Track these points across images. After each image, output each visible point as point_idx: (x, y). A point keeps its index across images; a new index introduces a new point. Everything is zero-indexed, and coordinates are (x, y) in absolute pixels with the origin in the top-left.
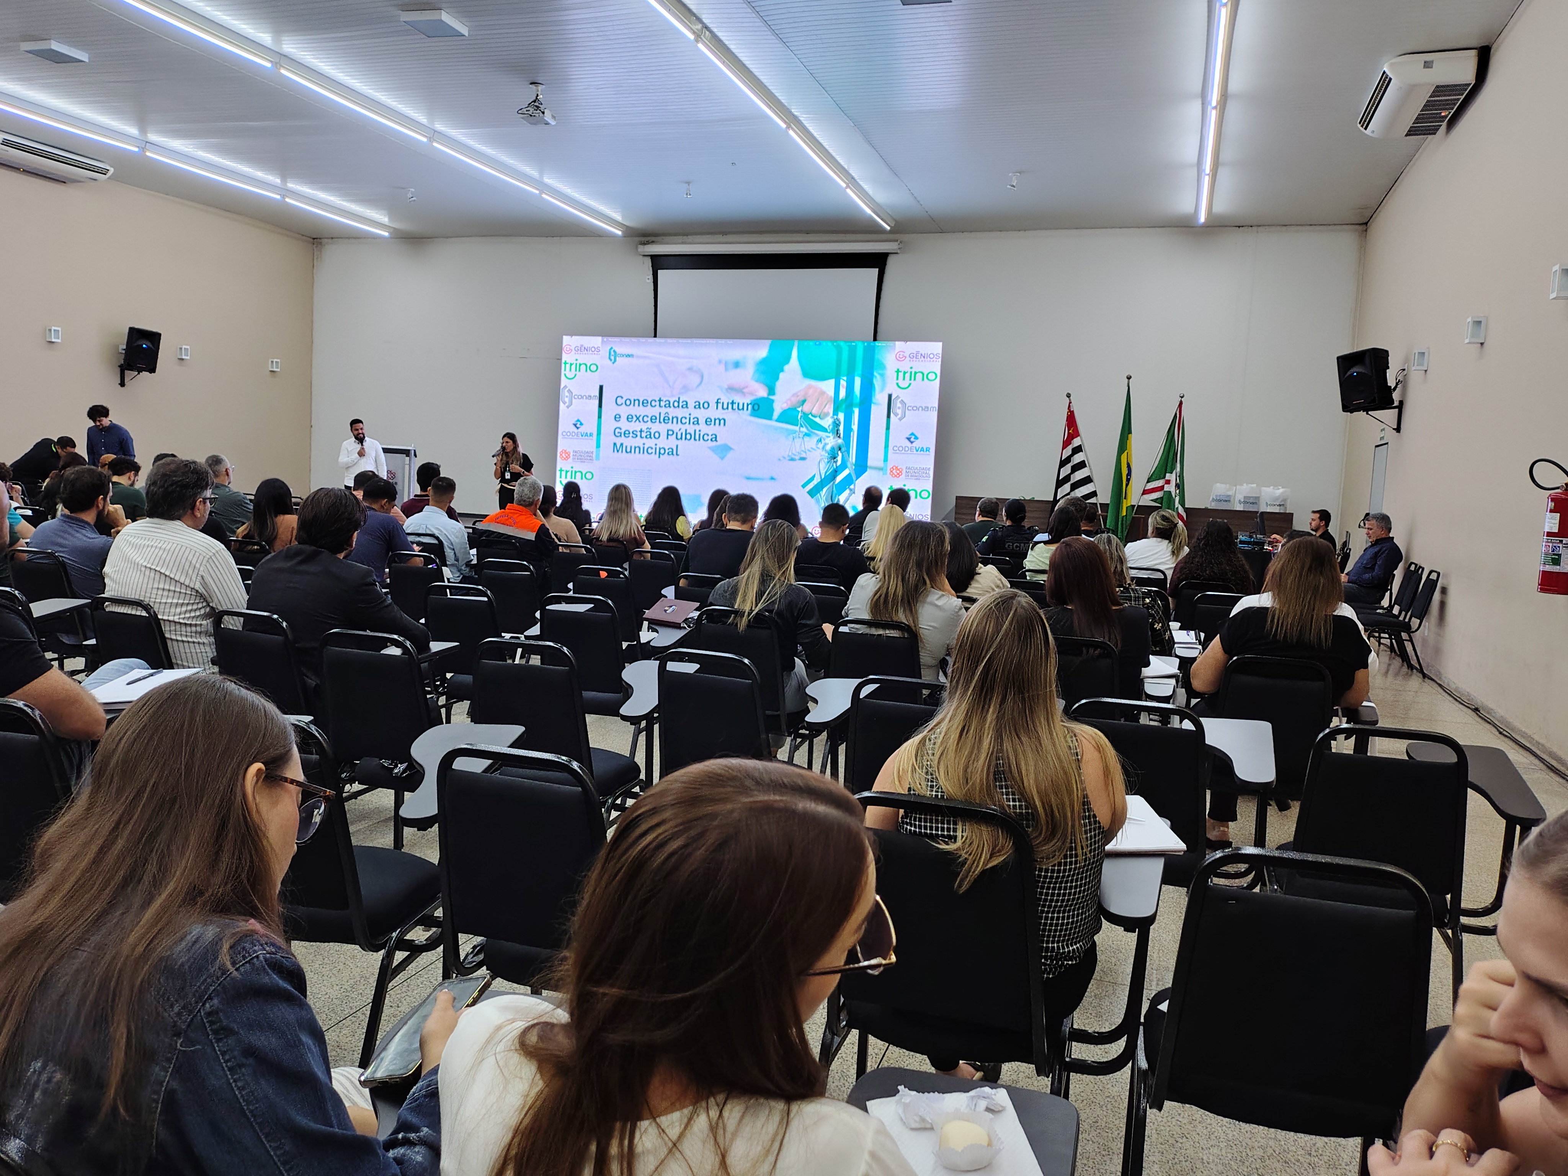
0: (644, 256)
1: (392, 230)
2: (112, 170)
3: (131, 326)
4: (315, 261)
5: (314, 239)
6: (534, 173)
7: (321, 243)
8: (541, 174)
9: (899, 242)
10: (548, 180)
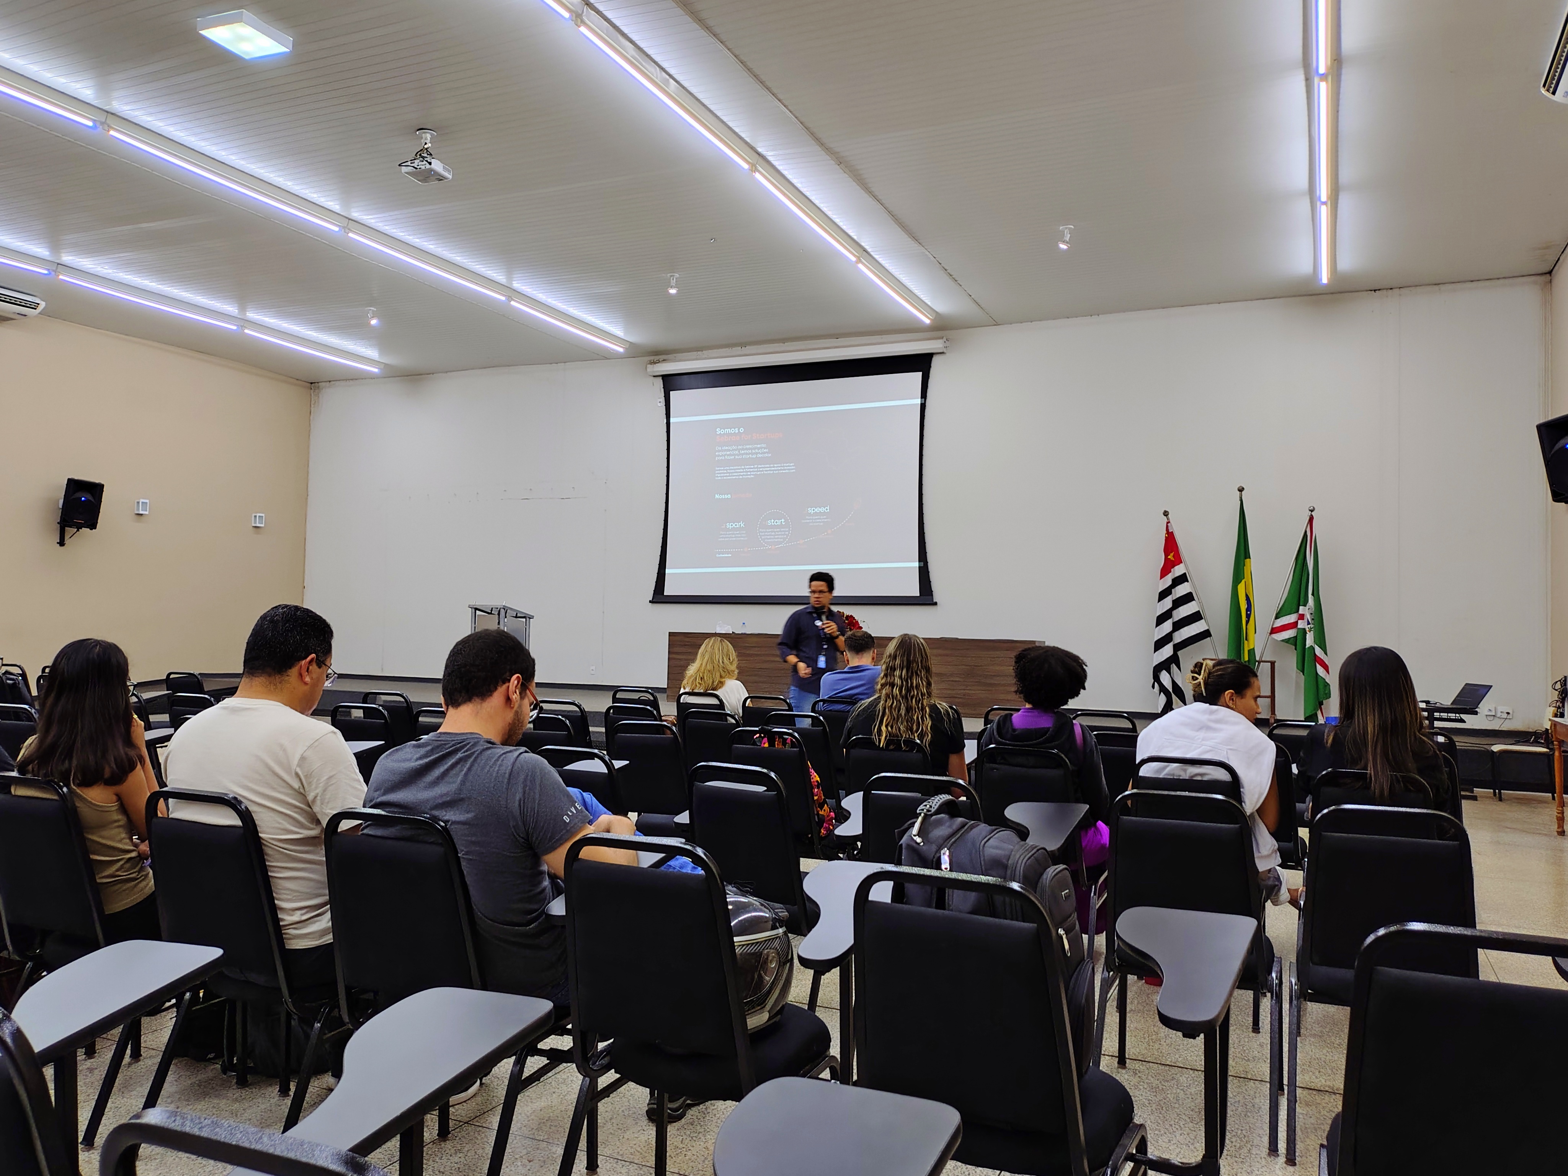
0: (654, 376)
1: (382, 366)
2: (43, 304)
3: (70, 477)
4: (312, 406)
5: (311, 383)
6: (499, 277)
7: (318, 387)
8: (510, 278)
9: (945, 339)
10: (516, 285)
